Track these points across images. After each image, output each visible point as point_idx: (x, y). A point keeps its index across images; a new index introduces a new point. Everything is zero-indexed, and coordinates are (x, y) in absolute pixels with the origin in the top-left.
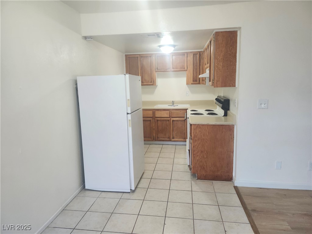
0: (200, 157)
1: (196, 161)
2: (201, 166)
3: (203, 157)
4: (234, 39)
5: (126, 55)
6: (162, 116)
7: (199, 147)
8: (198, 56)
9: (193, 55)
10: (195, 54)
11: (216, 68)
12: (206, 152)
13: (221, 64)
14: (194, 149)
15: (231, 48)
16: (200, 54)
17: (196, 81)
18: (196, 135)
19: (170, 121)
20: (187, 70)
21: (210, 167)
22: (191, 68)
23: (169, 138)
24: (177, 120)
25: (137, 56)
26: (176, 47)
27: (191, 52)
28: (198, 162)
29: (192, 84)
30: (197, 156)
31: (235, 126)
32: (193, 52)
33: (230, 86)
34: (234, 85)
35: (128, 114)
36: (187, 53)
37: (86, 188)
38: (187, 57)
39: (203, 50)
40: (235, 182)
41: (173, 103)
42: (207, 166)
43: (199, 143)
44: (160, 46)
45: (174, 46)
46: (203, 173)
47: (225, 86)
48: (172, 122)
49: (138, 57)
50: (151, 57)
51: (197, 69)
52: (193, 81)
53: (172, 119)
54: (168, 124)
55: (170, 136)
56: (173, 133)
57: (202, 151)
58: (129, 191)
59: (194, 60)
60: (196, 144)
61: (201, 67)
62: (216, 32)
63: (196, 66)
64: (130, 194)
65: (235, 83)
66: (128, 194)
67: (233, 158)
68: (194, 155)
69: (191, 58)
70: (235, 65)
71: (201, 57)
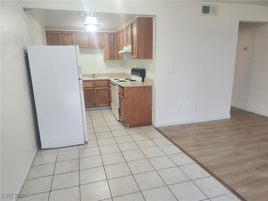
0: (131, 111)
1: (128, 115)
2: (132, 118)
3: (133, 111)
4: (151, 23)
5: (46, 32)
6: (87, 87)
7: (130, 104)
8: (112, 36)
9: (108, 35)
10: (110, 35)
11: (140, 45)
12: (135, 107)
13: (143, 42)
14: (127, 106)
15: (149, 30)
16: (114, 35)
17: (112, 57)
18: (128, 95)
19: (94, 90)
20: (104, 48)
21: (138, 118)
22: (107, 46)
23: (94, 104)
24: (100, 89)
25: (58, 32)
26: (99, 27)
27: (106, 33)
28: (130, 115)
29: (109, 59)
30: (129, 110)
31: (153, 87)
32: (108, 33)
33: (149, 58)
34: (151, 58)
35: (79, 79)
36: (104, 33)
37: (43, 148)
38: (104, 37)
39: (116, 32)
40: (155, 124)
41: (93, 75)
42: (135, 117)
43: (130, 101)
44: (85, 25)
45: (98, 26)
46: (133, 123)
47: (146, 58)
48: (96, 91)
49: (59, 34)
50: (71, 34)
51: (112, 47)
52: (110, 57)
53: (96, 88)
54: (93, 93)
55: (95, 103)
56: (98, 100)
57: (132, 107)
58: (84, 143)
59: (110, 39)
60: (127, 102)
61: (115, 46)
62: (139, 17)
63: (111, 44)
64: (85, 145)
65: (152, 56)
66: (83, 145)
67: (152, 109)
68: (126, 110)
69: (106, 37)
70: (152, 43)
71: (114, 37)
